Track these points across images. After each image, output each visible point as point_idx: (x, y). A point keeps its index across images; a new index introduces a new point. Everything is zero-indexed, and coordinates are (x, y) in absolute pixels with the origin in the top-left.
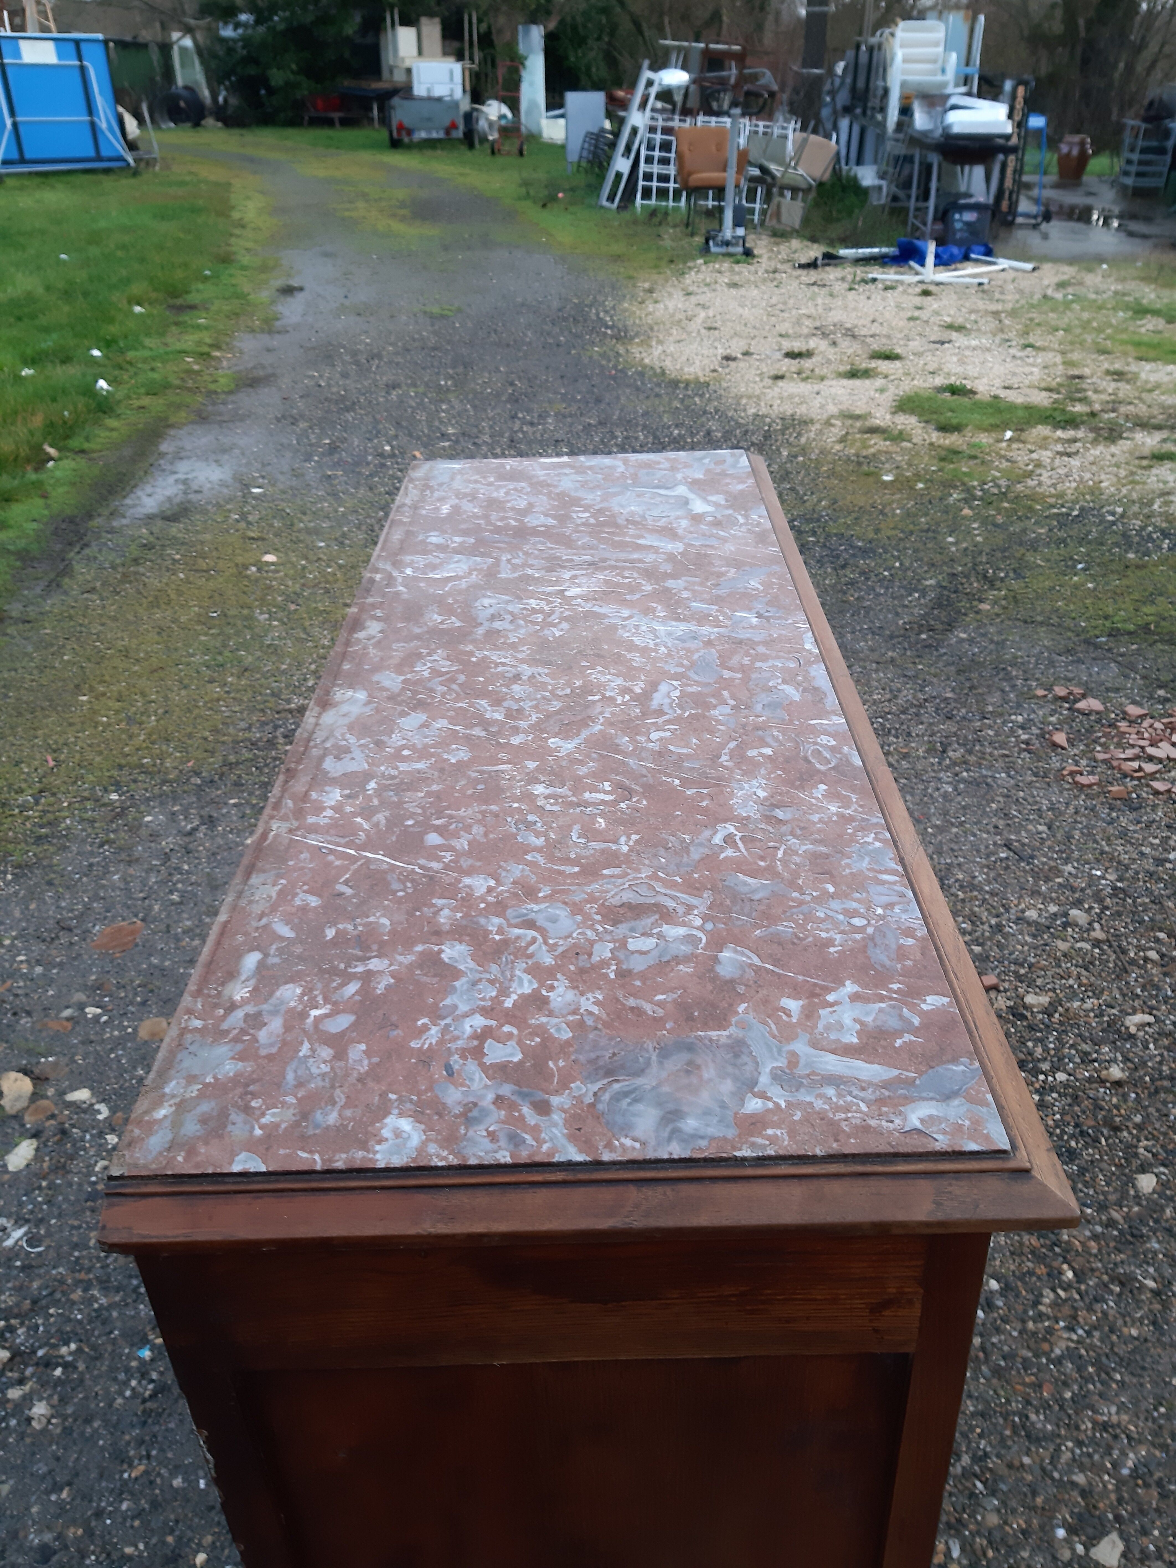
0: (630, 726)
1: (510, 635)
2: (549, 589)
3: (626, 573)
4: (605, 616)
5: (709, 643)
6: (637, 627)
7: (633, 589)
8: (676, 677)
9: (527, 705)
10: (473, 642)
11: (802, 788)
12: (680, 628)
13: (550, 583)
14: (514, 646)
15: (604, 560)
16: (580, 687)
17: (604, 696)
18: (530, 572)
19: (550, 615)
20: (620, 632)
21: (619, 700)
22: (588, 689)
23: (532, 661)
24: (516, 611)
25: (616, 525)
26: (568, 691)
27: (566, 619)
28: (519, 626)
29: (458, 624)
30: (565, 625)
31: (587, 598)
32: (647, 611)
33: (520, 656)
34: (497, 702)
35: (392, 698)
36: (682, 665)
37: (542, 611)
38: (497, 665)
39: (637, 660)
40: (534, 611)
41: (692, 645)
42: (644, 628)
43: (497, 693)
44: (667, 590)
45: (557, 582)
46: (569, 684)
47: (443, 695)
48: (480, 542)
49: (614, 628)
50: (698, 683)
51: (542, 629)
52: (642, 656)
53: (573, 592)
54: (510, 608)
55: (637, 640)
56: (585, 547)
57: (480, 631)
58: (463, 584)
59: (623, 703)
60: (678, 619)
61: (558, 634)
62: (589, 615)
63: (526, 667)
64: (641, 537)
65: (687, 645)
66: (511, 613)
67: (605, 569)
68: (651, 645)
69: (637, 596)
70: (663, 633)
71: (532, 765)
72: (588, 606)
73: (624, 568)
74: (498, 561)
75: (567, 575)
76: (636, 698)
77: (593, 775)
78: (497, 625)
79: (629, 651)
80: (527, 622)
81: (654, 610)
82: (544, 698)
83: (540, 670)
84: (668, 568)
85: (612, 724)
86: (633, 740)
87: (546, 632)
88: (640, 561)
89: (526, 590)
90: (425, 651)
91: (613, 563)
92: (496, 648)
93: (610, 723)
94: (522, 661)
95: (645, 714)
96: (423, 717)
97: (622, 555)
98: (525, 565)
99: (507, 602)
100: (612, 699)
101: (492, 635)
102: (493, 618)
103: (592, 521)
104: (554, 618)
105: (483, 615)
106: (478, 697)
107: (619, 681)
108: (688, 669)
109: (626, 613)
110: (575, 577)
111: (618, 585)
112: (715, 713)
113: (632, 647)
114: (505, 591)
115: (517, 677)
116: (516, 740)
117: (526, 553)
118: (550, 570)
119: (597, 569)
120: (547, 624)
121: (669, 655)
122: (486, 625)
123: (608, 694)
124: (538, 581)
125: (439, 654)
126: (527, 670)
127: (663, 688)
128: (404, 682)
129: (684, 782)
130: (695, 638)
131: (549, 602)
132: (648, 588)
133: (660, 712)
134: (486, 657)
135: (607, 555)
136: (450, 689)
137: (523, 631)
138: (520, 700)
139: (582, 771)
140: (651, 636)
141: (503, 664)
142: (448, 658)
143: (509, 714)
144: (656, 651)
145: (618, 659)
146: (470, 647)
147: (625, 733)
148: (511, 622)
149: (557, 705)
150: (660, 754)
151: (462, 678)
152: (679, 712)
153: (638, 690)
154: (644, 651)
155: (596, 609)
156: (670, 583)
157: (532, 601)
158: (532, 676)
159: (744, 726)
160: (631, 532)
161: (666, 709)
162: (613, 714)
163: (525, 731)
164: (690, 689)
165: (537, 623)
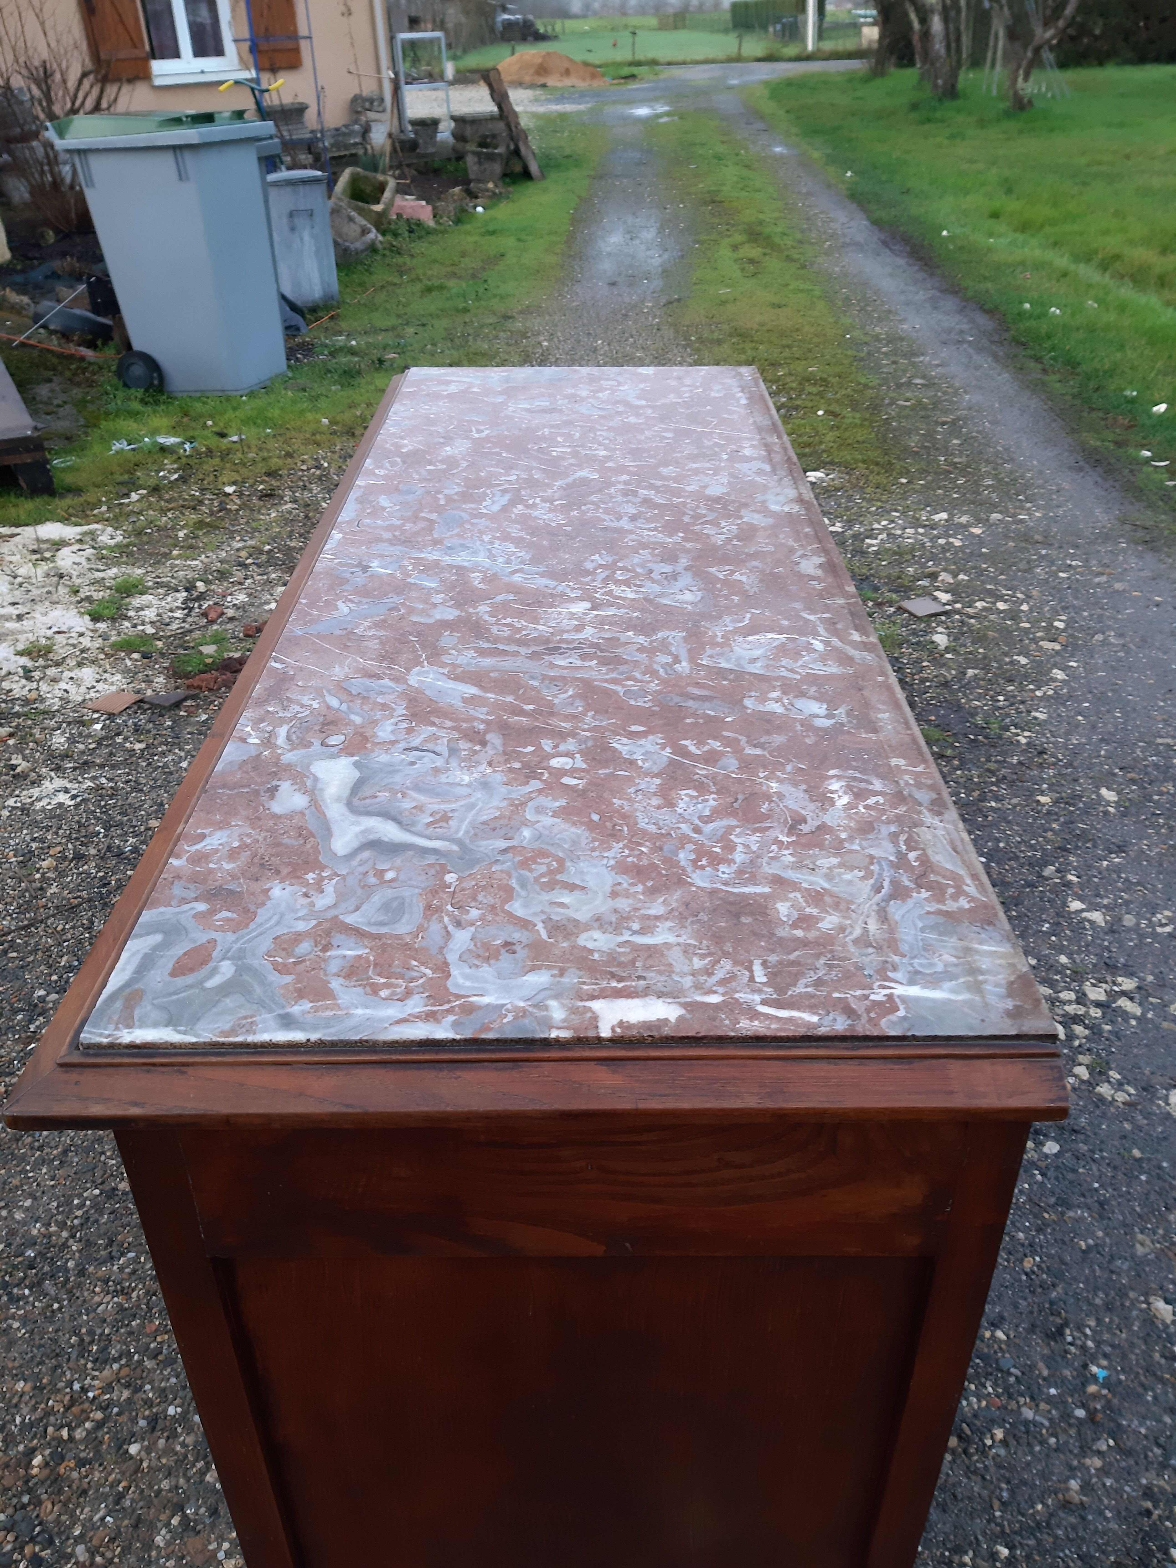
0: (532, 483)
1: (649, 557)
2: (611, 612)
3: (507, 632)
4: (542, 575)
5: (436, 542)
6: (508, 562)
7: (504, 609)
8: (482, 516)
9: (620, 498)
10: (687, 551)
11: (418, 450)
12: (461, 559)
13: (612, 621)
14: (644, 546)
15: (535, 656)
16: (573, 510)
17: (552, 503)
18: (641, 639)
19: (608, 578)
20: (528, 557)
21: (538, 500)
22: (565, 509)
23: (621, 531)
24: (649, 584)
25: (505, 729)
26: (583, 508)
27: (588, 573)
28: (642, 566)
29: (713, 570)
30: (589, 566)
31: (564, 599)
32: (491, 579)
33: (634, 536)
34: (646, 501)
35: (746, 505)
36: (472, 524)
37: (618, 583)
38: (656, 529)
39: (515, 531)
40: (627, 583)
41: (456, 541)
42: (501, 560)
43: (649, 507)
44: (458, 605)
45: (601, 622)
46: (584, 513)
47: (698, 507)
48: (735, 701)
49: (534, 561)
50: (464, 510)
51: (615, 563)
52: (509, 533)
53: (580, 607)
54: (657, 588)
55: (512, 548)
56: (560, 682)
57: (684, 561)
58: (728, 623)
59: (535, 498)
60: (459, 568)
61: (597, 557)
62: (560, 576)
63: (626, 527)
64: (470, 701)
65: (462, 542)
66: (654, 581)
67: (534, 639)
68: (497, 542)
69: (499, 598)
70: (482, 554)
71: (610, 464)
72: (562, 587)
73: (510, 640)
74: (693, 660)
75: (589, 632)
76: (522, 501)
77: (564, 459)
78: (667, 568)
79: (521, 538)
80: (634, 571)
81: (483, 581)
82: (605, 503)
83: (612, 524)
84: (448, 639)
85: (547, 485)
86: (532, 476)
87: (610, 559)
88: (482, 652)
89: (642, 611)
90: (735, 542)
91: (523, 651)
92: (661, 544)
93: (549, 486)
94: (631, 532)
95: (518, 490)
96: (708, 492)
97: (508, 664)
98: (651, 651)
99: (662, 595)
100: (544, 500)
101: (670, 556)
102: (675, 576)
103: (547, 745)
104: (601, 574)
105: (686, 580)
106: (666, 505)
107: (535, 514)
108: (468, 521)
109: (517, 578)
110: (579, 629)
111: (520, 614)
112: (458, 489)
113: (518, 542)
114: (669, 611)
115: (633, 518)
116: (625, 477)
117: (654, 673)
118: (614, 641)
119: (547, 641)
120: (611, 567)
121: (481, 533)
122: (679, 568)
123: (548, 505)
124: (629, 625)
125: (719, 540)
126: (625, 524)
127: (496, 508)
128: (741, 517)
129: (500, 454)
130: (450, 548)
131: (610, 593)
132: (483, 609)
133: (505, 491)
134: (670, 536)
135: (533, 666)
136: (694, 511)
137: (636, 561)
138: (628, 502)
139: (572, 461)
140: (494, 552)
141: (649, 530)
142: (708, 536)
143: (635, 493)
144: (494, 538)
145: (534, 531)
146: (689, 545)
147: (537, 480)
148: (651, 571)
149: (594, 498)
150: (512, 468)
151: (686, 519)
152: (488, 492)
153: (520, 507)
154: (506, 537)
155: (552, 583)
156: (451, 614)
157: (632, 596)
158: (619, 518)
159: (440, 481)
160: (481, 713)
161: (499, 493)
162: (545, 491)
163: (619, 483)
164: (473, 506)
165: (621, 568)
